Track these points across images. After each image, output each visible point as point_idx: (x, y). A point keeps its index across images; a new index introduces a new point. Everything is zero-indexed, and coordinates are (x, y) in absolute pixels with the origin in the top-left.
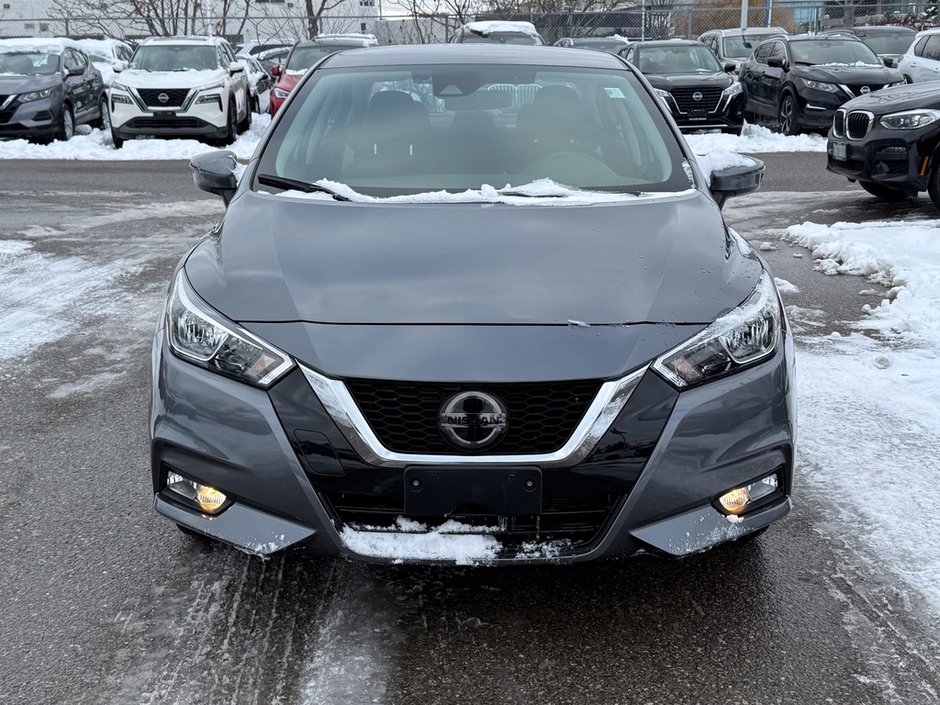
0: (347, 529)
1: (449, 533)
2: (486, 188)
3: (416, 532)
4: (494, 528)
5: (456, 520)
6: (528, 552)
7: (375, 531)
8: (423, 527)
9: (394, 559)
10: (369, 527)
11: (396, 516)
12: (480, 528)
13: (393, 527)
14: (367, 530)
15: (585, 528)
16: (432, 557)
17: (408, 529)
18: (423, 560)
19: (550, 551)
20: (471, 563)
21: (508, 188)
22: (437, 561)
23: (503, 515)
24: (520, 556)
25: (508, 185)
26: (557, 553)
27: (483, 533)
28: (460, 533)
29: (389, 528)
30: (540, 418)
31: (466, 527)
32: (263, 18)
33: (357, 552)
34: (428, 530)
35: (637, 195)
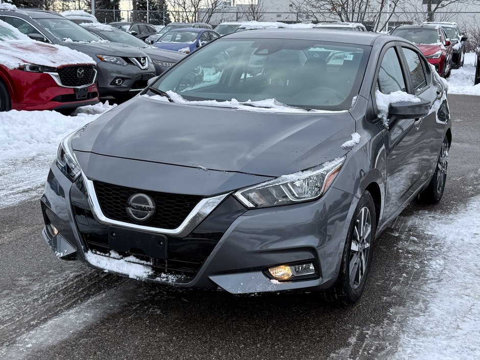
0: (89, 252)
1: (129, 261)
2: (234, 101)
3: (115, 259)
4: (148, 263)
5: (134, 256)
6: (163, 278)
7: (100, 255)
8: (120, 257)
9: (105, 270)
10: (98, 253)
11: (110, 250)
12: (143, 262)
13: (107, 255)
14: (97, 254)
15: (190, 271)
16: (120, 271)
17: (113, 256)
18: (116, 273)
19: (172, 279)
20: (136, 278)
21: (249, 102)
22: (122, 274)
23: (152, 257)
24: (158, 279)
25: (250, 100)
26: (174, 281)
27: (143, 264)
28: (133, 262)
29: (106, 254)
30: (170, 211)
31: (138, 260)
32: (403, 13)
33: (91, 263)
34: (121, 258)
35: (309, 110)
